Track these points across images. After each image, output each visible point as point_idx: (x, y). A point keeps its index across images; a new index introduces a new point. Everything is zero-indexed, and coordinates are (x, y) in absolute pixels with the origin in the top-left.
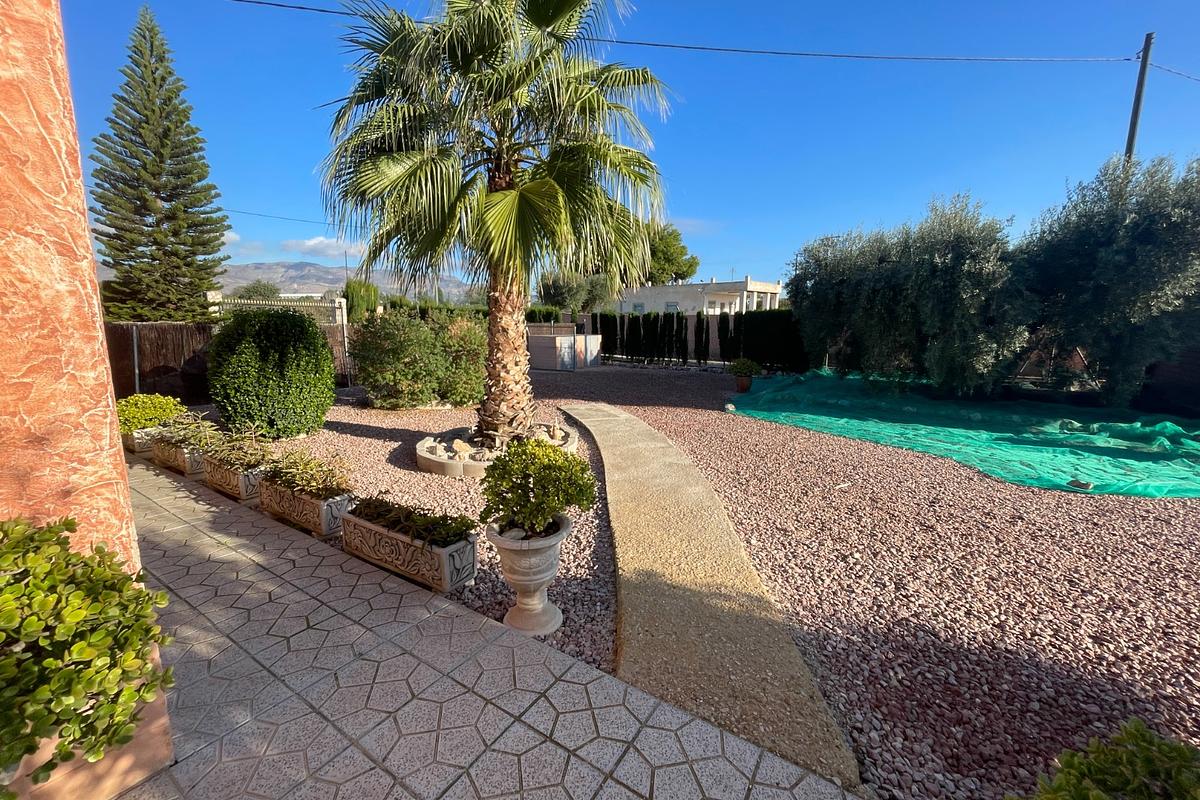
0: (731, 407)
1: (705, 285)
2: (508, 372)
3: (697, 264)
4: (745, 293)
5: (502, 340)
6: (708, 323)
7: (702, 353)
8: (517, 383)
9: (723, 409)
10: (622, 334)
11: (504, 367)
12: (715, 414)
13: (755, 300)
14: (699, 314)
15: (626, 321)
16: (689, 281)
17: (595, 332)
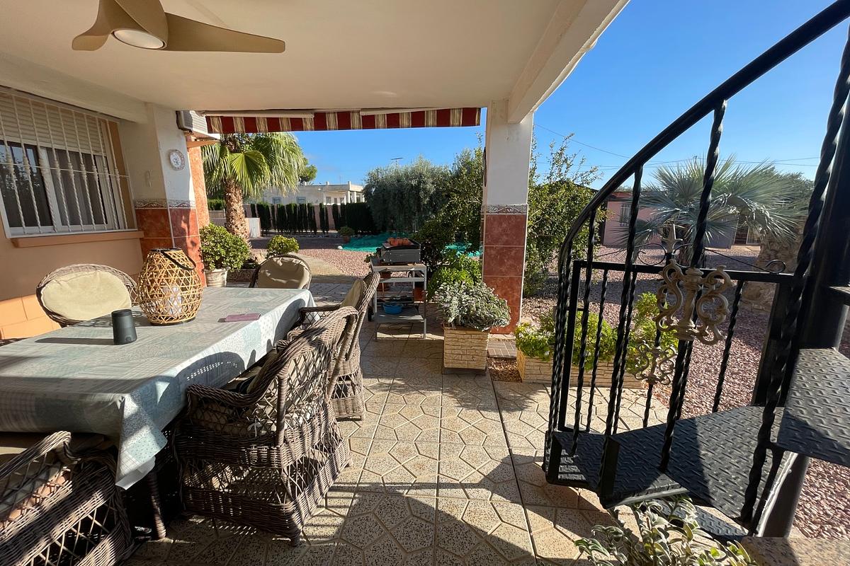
0: (340, 247)
1: (322, 187)
2: (238, 229)
3: (316, 171)
4: (349, 192)
5: (234, 214)
6: (327, 211)
7: (325, 226)
8: (242, 234)
9: (337, 249)
10: (274, 217)
11: (236, 226)
12: (332, 251)
13: (356, 196)
14: (321, 205)
15: (276, 209)
16: (311, 182)
17: (254, 216)
